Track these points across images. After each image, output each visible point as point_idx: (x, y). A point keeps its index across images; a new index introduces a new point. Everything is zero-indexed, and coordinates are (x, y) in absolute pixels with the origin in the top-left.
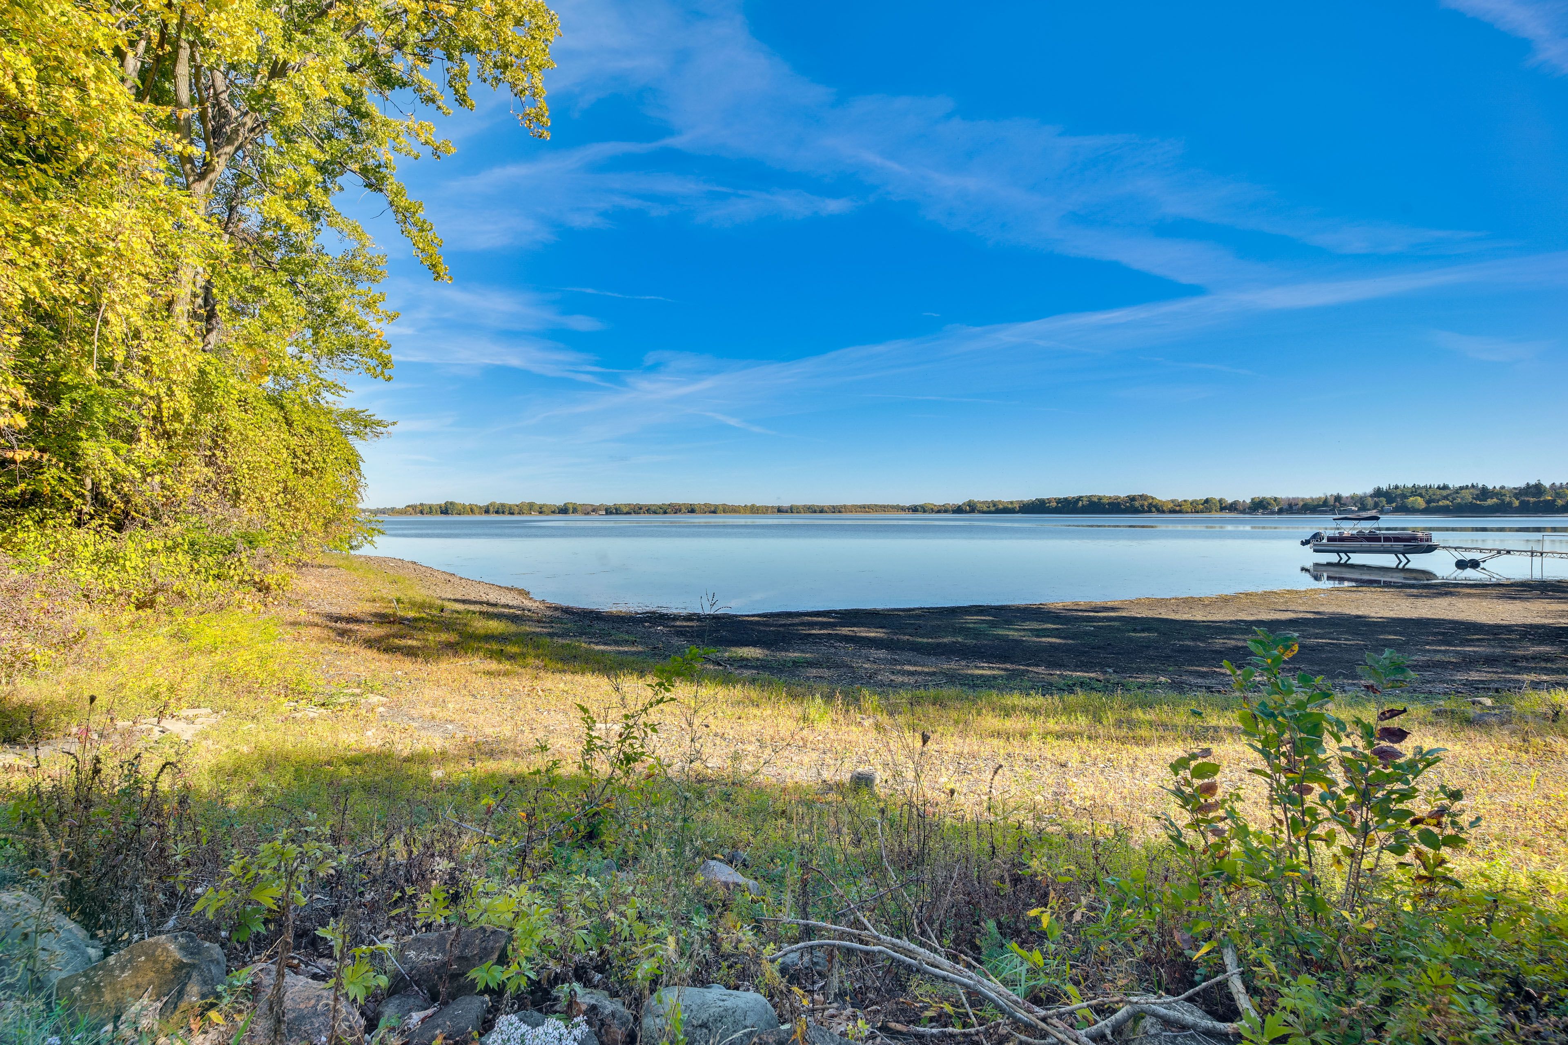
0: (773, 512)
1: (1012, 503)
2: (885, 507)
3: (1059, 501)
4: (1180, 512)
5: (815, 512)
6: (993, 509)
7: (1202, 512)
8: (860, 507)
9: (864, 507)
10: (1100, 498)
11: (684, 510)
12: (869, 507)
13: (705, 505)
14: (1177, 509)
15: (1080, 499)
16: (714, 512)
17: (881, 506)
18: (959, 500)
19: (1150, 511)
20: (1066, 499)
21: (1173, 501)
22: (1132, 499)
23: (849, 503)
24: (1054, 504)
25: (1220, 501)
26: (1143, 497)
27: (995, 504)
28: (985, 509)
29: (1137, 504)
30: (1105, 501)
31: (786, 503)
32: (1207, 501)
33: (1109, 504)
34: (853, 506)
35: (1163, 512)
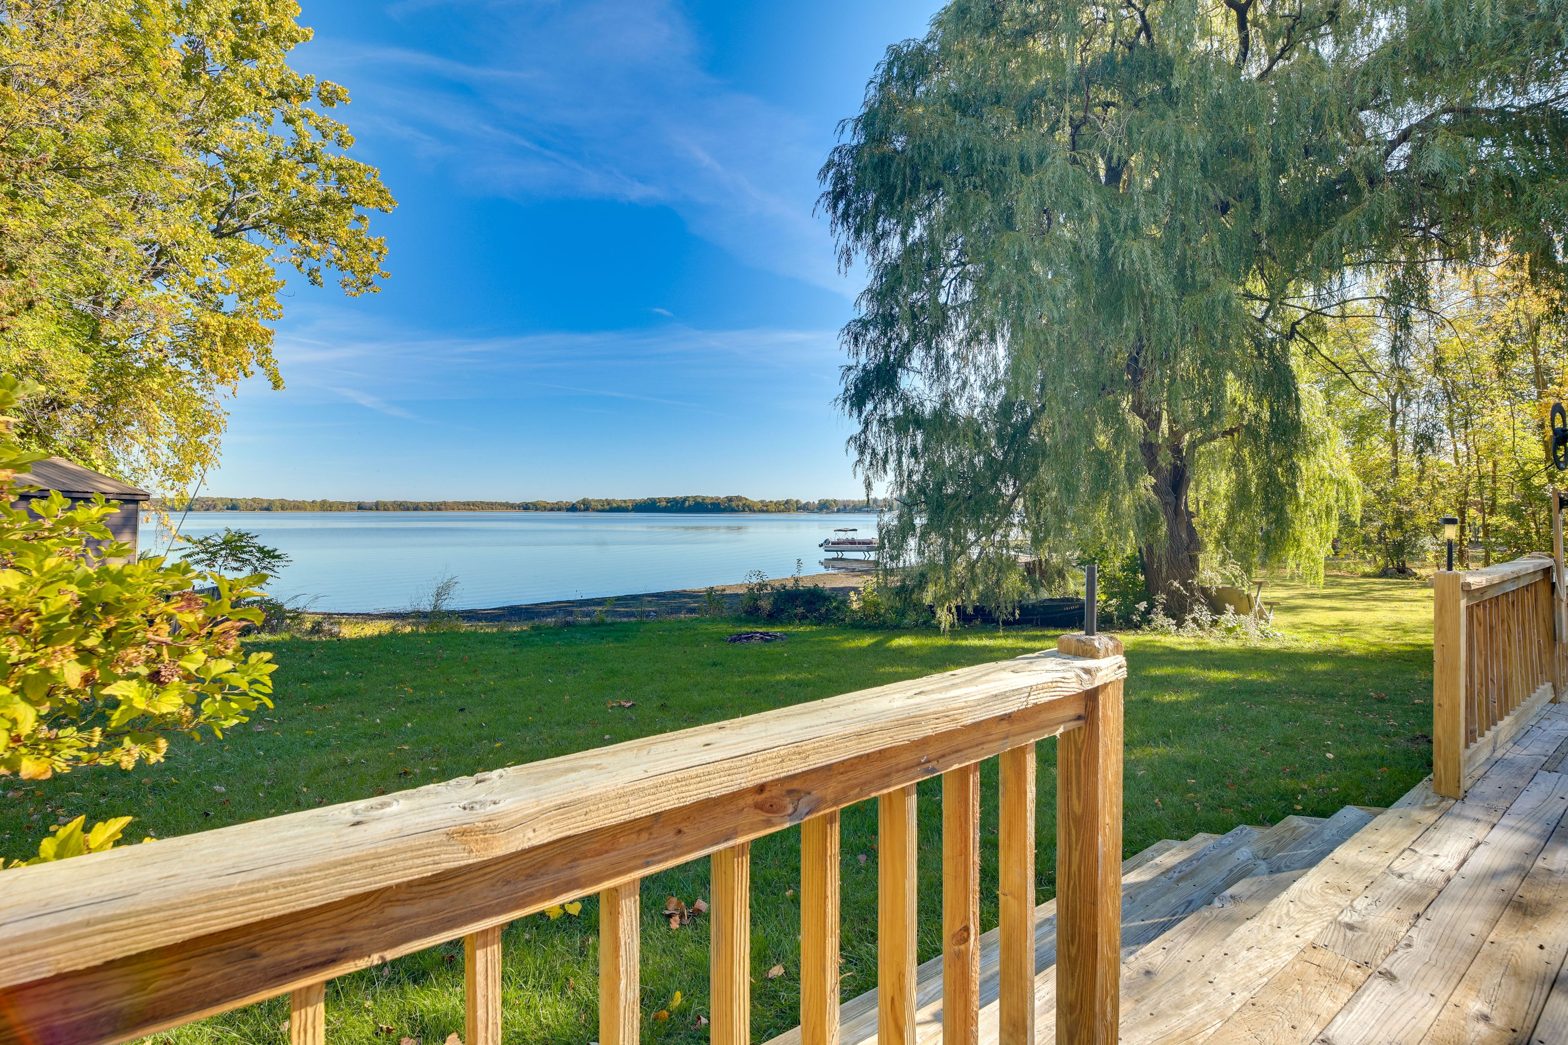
0: (352, 509)
1: (625, 501)
2: (492, 504)
3: (668, 500)
4: (767, 511)
5: (408, 509)
6: (607, 507)
7: (783, 511)
8: (464, 504)
9: (468, 504)
10: (704, 499)
11: (220, 505)
12: (474, 504)
13: (254, 500)
14: (765, 508)
15: (686, 499)
16: (268, 509)
17: (488, 504)
18: (574, 498)
19: (744, 511)
20: (674, 499)
21: (762, 502)
22: (730, 499)
23: (450, 499)
24: (664, 504)
25: (797, 502)
26: (739, 498)
27: (608, 502)
28: (600, 507)
29: (734, 504)
30: (708, 501)
31: (369, 498)
32: (787, 502)
33: (712, 504)
34: (455, 503)
35: (754, 511)
